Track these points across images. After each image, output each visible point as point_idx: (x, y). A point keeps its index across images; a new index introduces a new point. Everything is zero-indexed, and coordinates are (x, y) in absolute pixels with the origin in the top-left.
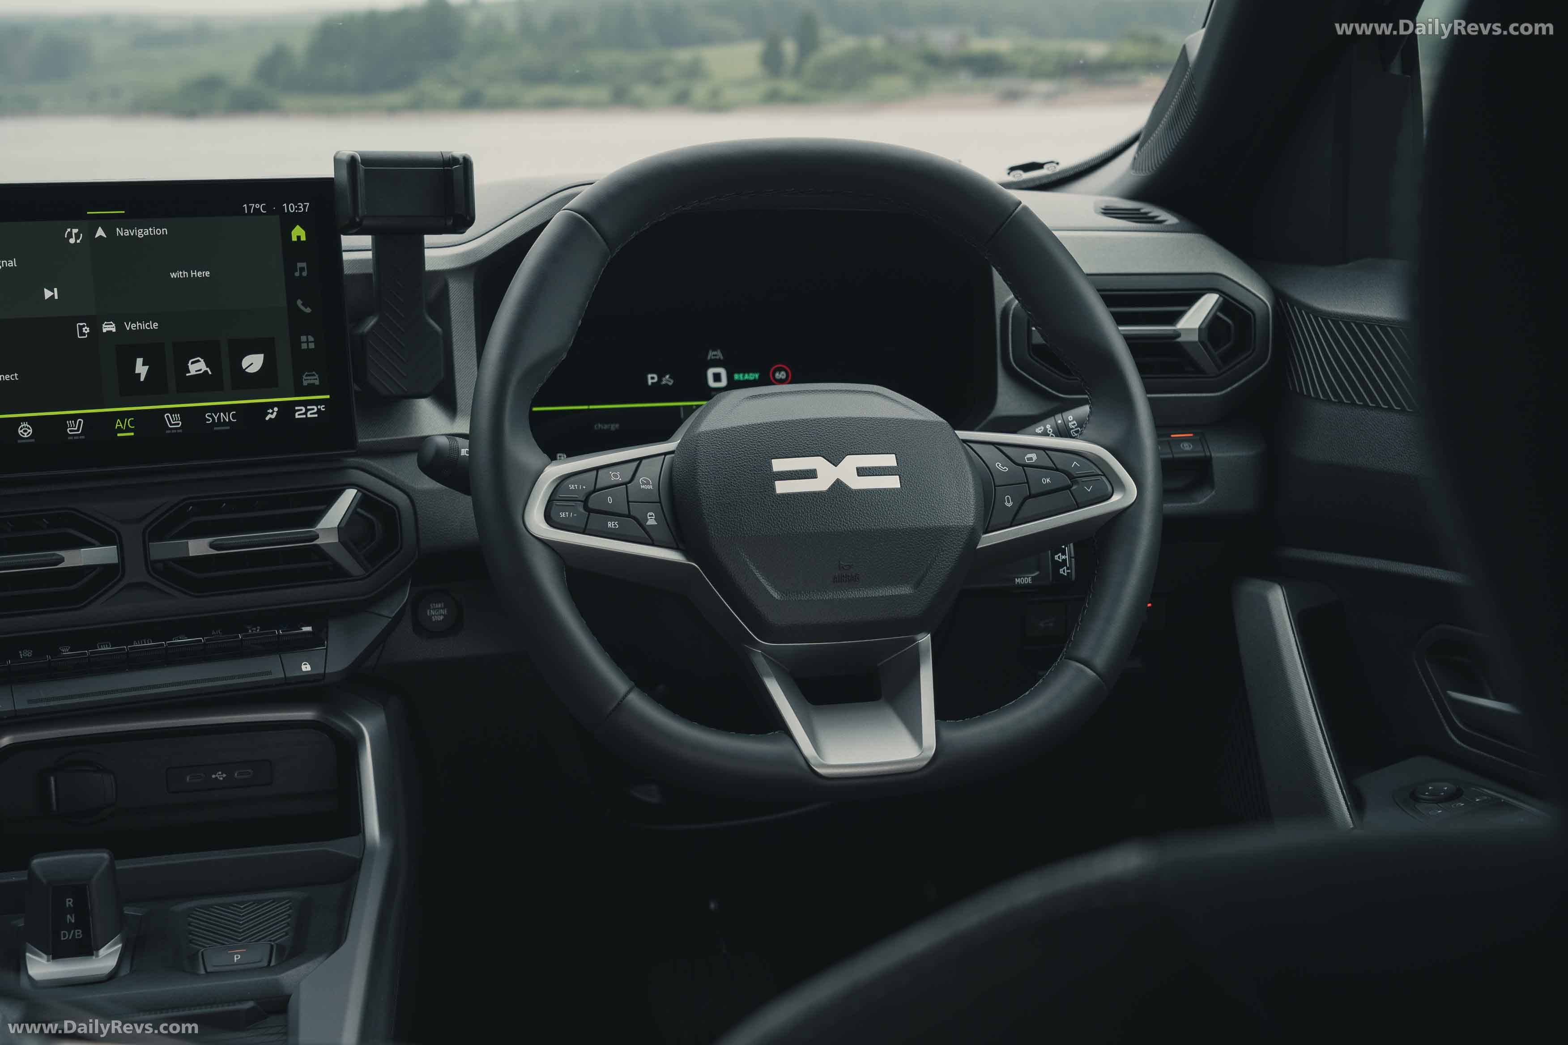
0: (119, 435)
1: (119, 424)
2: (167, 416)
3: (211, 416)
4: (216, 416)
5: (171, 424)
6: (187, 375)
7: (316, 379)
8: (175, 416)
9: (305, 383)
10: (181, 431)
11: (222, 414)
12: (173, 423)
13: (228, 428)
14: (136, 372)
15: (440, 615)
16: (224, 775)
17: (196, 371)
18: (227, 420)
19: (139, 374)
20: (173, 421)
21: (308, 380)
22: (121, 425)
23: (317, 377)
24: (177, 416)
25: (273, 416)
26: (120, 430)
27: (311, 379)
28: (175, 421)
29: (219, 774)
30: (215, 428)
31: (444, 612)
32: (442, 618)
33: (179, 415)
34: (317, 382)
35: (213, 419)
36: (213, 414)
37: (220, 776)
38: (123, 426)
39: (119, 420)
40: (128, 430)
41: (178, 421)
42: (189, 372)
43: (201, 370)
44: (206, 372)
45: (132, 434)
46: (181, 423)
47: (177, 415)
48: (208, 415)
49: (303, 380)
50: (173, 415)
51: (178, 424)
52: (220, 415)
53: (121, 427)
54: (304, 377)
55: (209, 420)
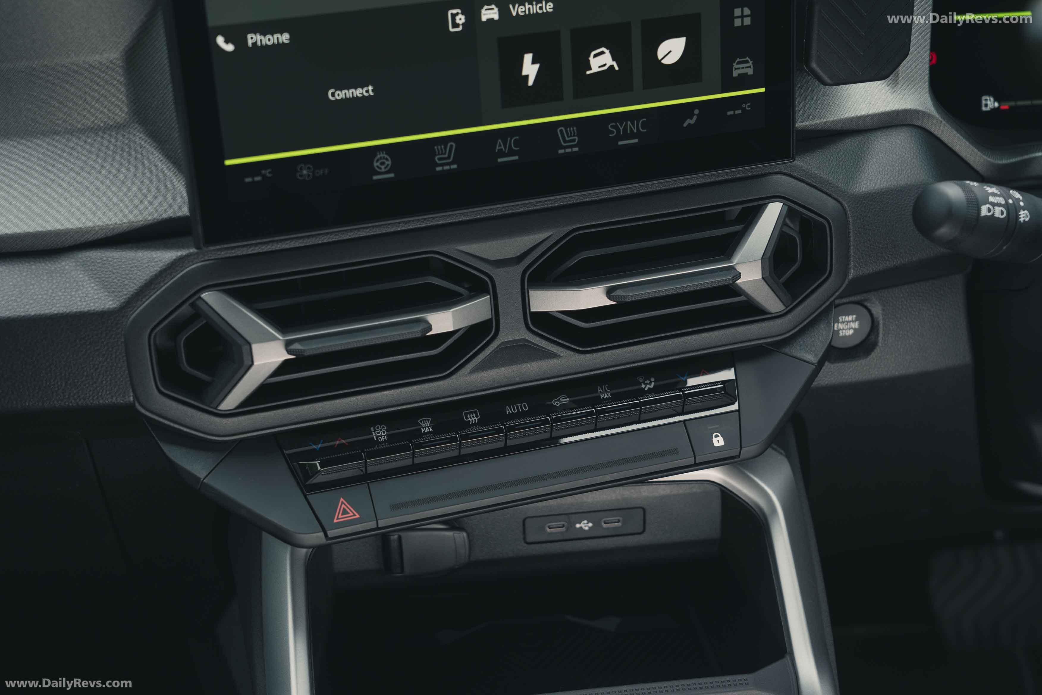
0: (500, 160)
1: (500, 145)
2: (561, 131)
3: (616, 127)
4: (621, 127)
5: (565, 141)
6: (588, 73)
7: (750, 67)
8: (570, 130)
9: (735, 74)
10: (576, 149)
11: (629, 122)
12: (567, 139)
13: (636, 141)
14: (524, 73)
15: (850, 329)
16: (590, 525)
17: (600, 67)
18: (635, 131)
19: (527, 77)
20: (568, 137)
21: (739, 68)
22: (503, 147)
23: (751, 64)
24: (573, 130)
25: (692, 122)
26: (502, 154)
27: (743, 68)
28: (571, 136)
29: (584, 524)
30: (620, 143)
31: (856, 325)
32: (851, 332)
33: (575, 128)
34: (750, 72)
35: (618, 130)
36: (618, 124)
37: (585, 525)
38: (505, 148)
39: (500, 141)
40: (511, 153)
41: (574, 136)
42: (590, 69)
43: (604, 65)
44: (612, 67)
45: (516, 158)
46: (576, 138)
47: (573, 128)
48: (611, 127)
49: (734, 69)
50: (568, 129)
51: (574, 140)
52: (626, 125)
53: (502, 149)
54: (735, 66)
55: (613, 132)
